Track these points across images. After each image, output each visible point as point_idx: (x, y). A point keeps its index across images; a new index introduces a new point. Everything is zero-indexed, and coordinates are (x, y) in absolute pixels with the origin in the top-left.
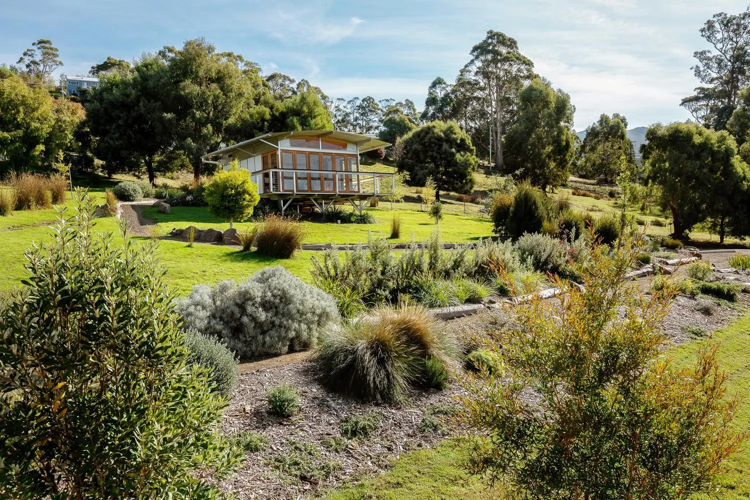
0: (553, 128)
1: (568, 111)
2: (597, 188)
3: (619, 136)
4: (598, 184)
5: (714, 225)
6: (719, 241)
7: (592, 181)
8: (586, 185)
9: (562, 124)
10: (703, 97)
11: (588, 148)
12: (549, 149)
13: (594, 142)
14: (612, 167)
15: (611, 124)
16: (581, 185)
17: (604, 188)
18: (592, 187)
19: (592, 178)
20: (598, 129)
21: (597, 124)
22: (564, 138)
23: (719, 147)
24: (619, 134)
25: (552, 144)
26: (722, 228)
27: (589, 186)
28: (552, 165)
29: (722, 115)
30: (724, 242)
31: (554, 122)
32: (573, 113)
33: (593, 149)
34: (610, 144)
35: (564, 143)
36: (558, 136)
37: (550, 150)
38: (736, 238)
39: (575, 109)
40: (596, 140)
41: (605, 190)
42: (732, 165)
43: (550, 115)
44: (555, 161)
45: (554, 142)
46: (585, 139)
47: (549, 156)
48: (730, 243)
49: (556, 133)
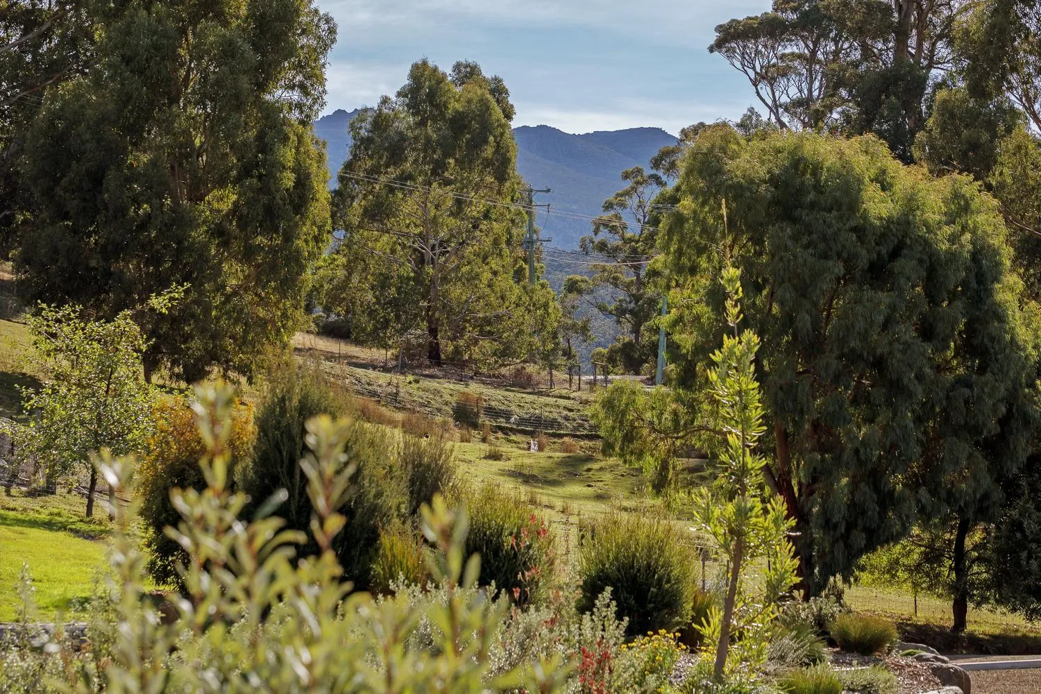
0: (239, 107)
1: (303, 41)
2: (405, 384)
3: (487, 163)
4: (402, 366)
5: (932, 556)
6: (951, 624)
7: (378, 354)
8: (360, 371)
9: (279, 94)
10: (794, 25)
11: (357, 206)
12: (224, 200)
13: (383, 179)
14: (456, 292)
15: (455, 106)
16: (338, 368)
17: (433, 384)
18: (383, 378)
19: (375, 338)
20: (400, 126)
21: (398, 104)
22: (288, 155)
23: (953, 239)
24: (489, 151)
25: (238, 180)
26: (959, 569)
27: (372, 374)
28: (234, 273)
29: (877, 104)
30: (970, 628)
31: (245, 83)
32: (326, 47)
33: (378, 213)
34: (448, 196)
35: (288, 180)
36: (263, 144)
37: (226, 207)
38: (1014, 610)
39: (332, 31)
40: (393, 172)
41: (436, 392)
42: (999, 316)
43: (228, 52)
44: (248, 255)
45: (246, 172)
46: (349, 166)
47: (219, 232)
48: (989, 629)
49: (252, 134)
